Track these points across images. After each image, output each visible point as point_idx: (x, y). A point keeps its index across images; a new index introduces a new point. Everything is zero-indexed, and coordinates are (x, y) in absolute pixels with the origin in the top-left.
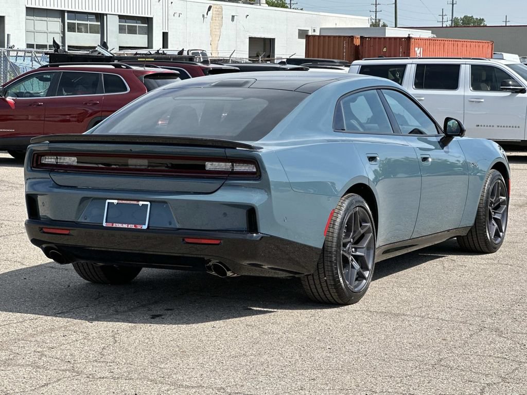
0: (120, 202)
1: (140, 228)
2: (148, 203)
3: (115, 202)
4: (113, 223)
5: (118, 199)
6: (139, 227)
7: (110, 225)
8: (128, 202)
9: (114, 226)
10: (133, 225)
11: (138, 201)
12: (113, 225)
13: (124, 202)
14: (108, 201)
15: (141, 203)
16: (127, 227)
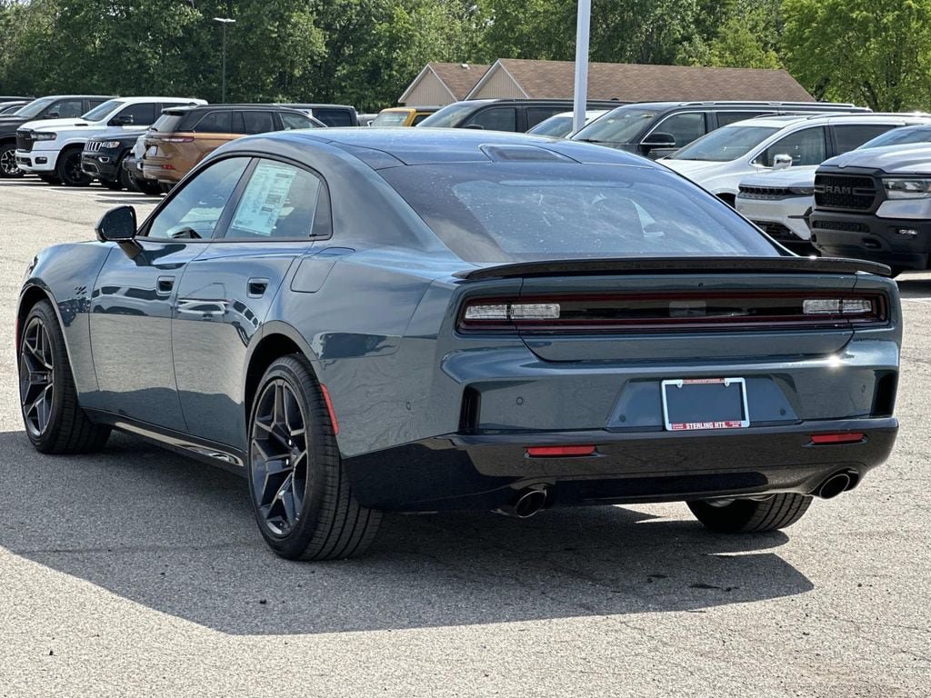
0: (689, 382)
1: (737, 426)
2: (742, 380)
3: (680, 382)
4: (684, 422)
5: (683, 378)
6: (735, 424)
7: (680, 427)
8: (704, 381)
9: (688, 428)
10: (724, 423)
11: (723, 377)
12: (685, 427)
13: (695, 381)
14: (665, 383)
15: (728, 381)
16: (712, 427)
